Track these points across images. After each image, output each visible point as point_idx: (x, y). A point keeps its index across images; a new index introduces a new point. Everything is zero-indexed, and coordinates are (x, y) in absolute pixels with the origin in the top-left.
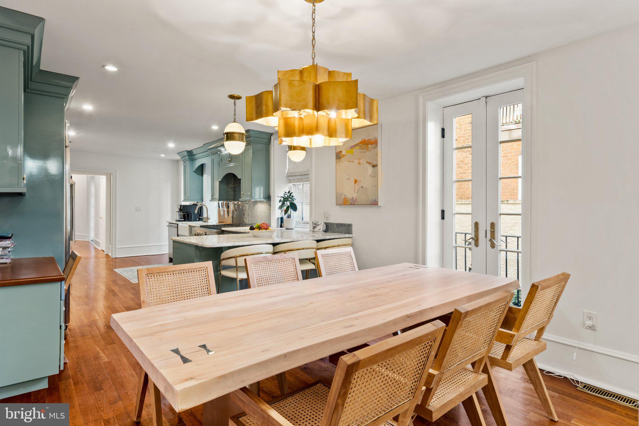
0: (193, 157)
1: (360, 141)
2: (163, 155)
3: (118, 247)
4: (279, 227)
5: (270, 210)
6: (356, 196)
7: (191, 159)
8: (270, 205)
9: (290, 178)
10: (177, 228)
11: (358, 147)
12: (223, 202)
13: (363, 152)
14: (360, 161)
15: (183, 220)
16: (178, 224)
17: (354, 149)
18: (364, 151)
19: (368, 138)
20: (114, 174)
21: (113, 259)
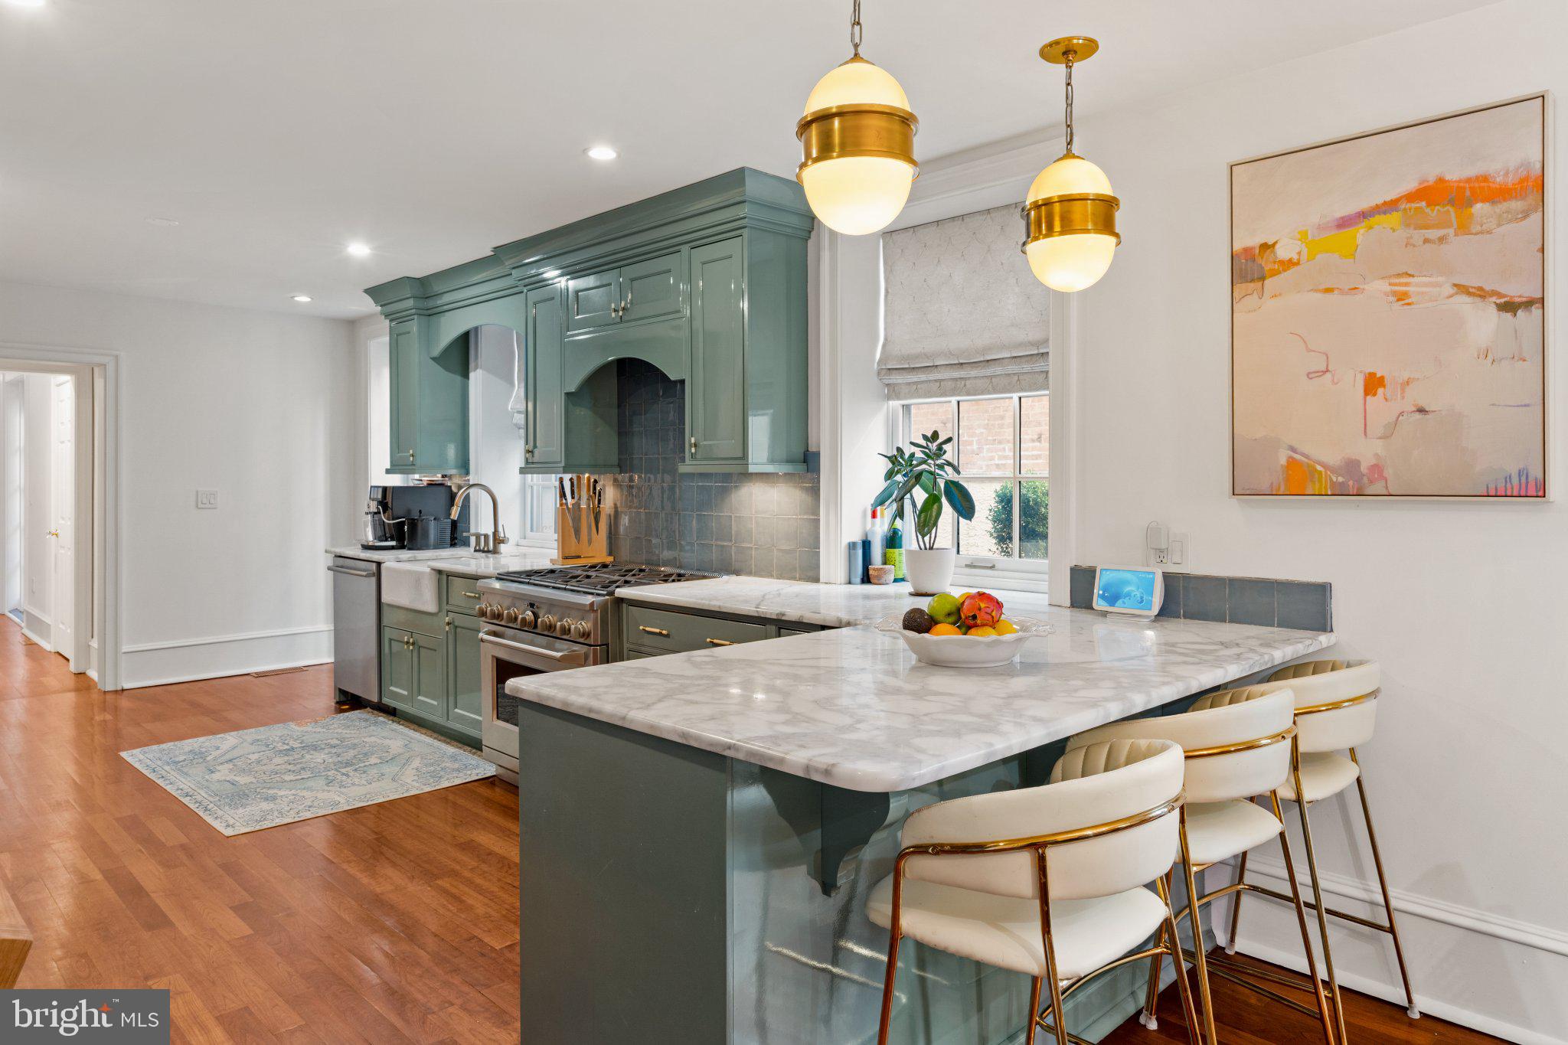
0: (431, 303)
1: (1410, 185)
2: (303, 299)
3: (125, 648)
4: (858, 580)
5: (815, 510)
6: (1376, 455)
7: (426, 312)
8: (815, 491)
9: (897, 379)
10: (374, 580)
11: (1394, 218)
12: (579, 478)
13: (1426, 241)
14: (1407, 284)
15: (393, 543)
16: (379, 564)
17: (1362, 231)
18: (1433, 234)
19: (1471, 172)
20: (111, 368)
21: (108, 697)
